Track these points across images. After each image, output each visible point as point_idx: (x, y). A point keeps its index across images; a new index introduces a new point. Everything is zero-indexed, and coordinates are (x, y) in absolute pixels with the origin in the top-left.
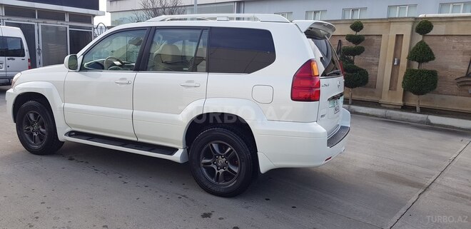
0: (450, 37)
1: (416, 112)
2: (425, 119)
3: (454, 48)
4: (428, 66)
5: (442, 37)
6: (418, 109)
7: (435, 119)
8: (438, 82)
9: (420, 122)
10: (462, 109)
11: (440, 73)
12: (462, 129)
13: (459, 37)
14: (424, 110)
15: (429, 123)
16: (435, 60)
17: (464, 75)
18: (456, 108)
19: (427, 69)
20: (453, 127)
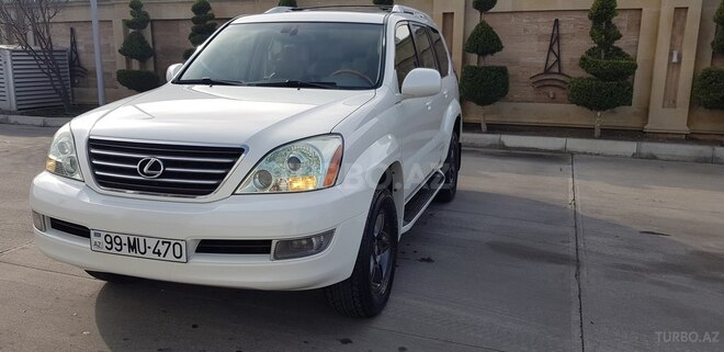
0: (519, 15)
1: (480, 131)
2: (497, 142)
3: (525, 31)
4: (493, 60)
5: (508, 15)
6: (484, 127)
7: (511, 140)
8: (511, 84)
9: (490, 146)
10: (546, 121)
11: (511, 70)
12: (551, 151)
13: (533, 14)
14: (493, 128)
15: (503, 146)
16: (504, 50)
17: (542, 71)
18: (533, 120)
19: (494, 64)
20: (537, 150)
